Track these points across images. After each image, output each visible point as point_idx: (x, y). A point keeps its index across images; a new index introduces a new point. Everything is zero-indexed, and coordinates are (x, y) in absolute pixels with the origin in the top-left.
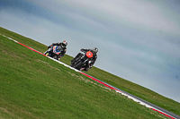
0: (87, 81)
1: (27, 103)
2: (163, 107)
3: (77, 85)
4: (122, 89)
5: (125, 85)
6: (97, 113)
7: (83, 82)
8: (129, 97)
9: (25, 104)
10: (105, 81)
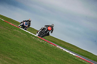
0: (41, 41)
1: (9, 53)
2: (82, 55)
3: (36, 43)
4: (60, 45)
5: (62, 43)
6: (46, 58)
7: (39, 42)
8: (64, 50)
9: (7, 54)
10: (51, 41)
